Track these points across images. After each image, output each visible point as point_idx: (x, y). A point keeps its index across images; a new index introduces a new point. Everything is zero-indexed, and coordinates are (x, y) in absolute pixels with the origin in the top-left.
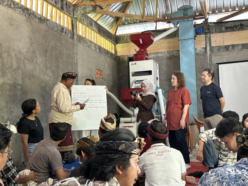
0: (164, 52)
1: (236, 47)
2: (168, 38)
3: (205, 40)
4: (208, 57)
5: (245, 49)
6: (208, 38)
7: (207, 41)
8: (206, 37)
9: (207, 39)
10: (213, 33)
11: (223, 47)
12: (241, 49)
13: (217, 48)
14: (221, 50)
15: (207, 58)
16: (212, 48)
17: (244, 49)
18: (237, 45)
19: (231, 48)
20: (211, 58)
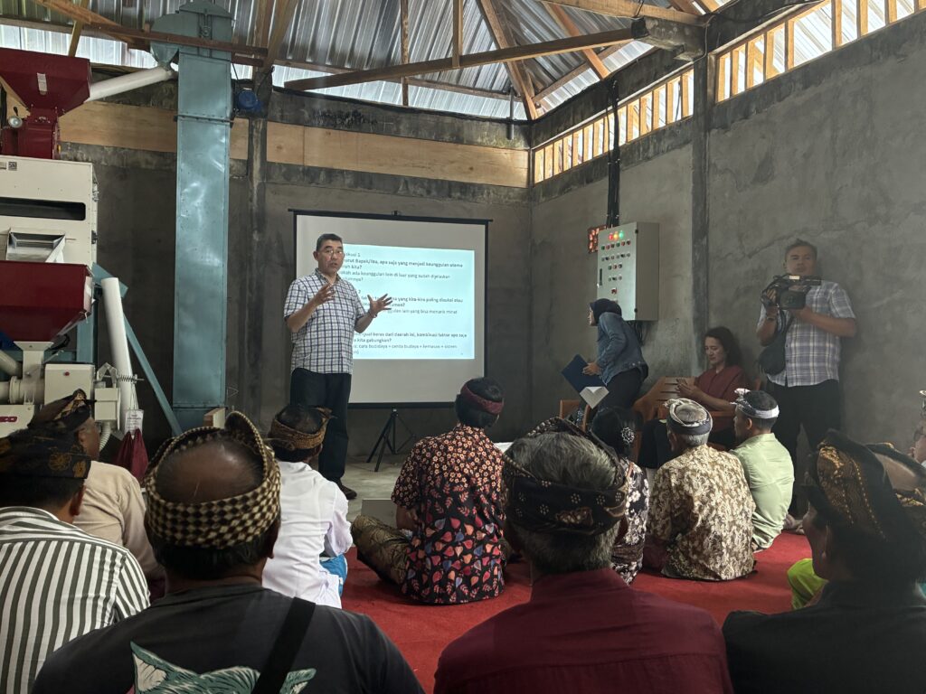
1: (338, 178)
3: (247, 136)
4: (255, 192)
5: (362, 189)
6: (257, 132)
7: (254, 140)
8: (251, 128)
9: (255, 133)
10: (274, 120)
11: (301, 169)
12: (350, 186)
13: (284, 170)
14: (294, 179)
15: (252, 196)
16: (267, 167)
17: (359, 189)
18: (342, 172)
19: (322, 176)
20: (262, 198)
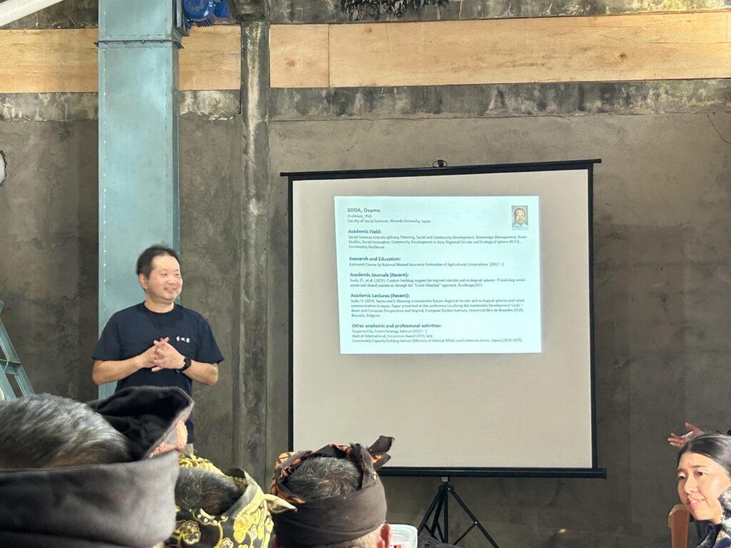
0: (36, 96)
1: (385, 101)
2: (56, 27)
3: (239, 52)
4: (252, 138)
5: (425, 115)
6: (253, 44)
7: (249, 56)
8: (244, 38)
9: (250, 47)
10: (279, 21)
11: (324, 93)
12: (405, 112)
13: (297, 98)
14: (313, 112)
15: (247, 145)
16: (270, 96)
17: (421, 114)
18: (390, 90)
19: (359, 101)
20: (263, 147)
